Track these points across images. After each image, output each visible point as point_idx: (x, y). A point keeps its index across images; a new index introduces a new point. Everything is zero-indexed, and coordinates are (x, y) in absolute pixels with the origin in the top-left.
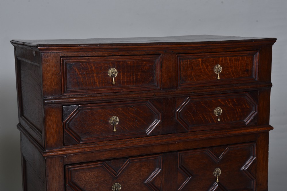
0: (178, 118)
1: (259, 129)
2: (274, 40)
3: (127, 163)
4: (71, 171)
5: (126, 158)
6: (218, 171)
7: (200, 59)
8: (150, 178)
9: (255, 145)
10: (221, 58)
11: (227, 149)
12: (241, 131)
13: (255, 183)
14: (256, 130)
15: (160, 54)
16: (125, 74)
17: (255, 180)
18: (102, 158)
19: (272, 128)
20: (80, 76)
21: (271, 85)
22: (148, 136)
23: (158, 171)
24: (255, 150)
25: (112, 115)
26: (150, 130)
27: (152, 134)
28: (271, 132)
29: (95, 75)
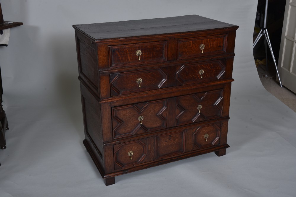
0: (177, 78)
1: (226, 81)
2: (237, 27)
3: (147, 104)
4: (115, 110)
5: (146, 102)
6: (200, 107)
7: (191, 42)
8: (161, 112)
9: (223, 91)
10: (204, 40)
11: (206, 94)
12: (215, 83)
13: (222, 112)
14: (223, 82)
15: (167, 40)
16: (146, 53)
17: (222, 111)
18: (133, 102)
19: (233, 80)
20: (120, 56)
21: (234, 55)
22: (159, 89)
23: (165, 108)
24: (223, 93)
25: (138, 78)
26: (160, 85)
27: (161, 88)
28: (232, 83)
29: (128, 55)
